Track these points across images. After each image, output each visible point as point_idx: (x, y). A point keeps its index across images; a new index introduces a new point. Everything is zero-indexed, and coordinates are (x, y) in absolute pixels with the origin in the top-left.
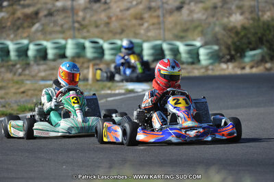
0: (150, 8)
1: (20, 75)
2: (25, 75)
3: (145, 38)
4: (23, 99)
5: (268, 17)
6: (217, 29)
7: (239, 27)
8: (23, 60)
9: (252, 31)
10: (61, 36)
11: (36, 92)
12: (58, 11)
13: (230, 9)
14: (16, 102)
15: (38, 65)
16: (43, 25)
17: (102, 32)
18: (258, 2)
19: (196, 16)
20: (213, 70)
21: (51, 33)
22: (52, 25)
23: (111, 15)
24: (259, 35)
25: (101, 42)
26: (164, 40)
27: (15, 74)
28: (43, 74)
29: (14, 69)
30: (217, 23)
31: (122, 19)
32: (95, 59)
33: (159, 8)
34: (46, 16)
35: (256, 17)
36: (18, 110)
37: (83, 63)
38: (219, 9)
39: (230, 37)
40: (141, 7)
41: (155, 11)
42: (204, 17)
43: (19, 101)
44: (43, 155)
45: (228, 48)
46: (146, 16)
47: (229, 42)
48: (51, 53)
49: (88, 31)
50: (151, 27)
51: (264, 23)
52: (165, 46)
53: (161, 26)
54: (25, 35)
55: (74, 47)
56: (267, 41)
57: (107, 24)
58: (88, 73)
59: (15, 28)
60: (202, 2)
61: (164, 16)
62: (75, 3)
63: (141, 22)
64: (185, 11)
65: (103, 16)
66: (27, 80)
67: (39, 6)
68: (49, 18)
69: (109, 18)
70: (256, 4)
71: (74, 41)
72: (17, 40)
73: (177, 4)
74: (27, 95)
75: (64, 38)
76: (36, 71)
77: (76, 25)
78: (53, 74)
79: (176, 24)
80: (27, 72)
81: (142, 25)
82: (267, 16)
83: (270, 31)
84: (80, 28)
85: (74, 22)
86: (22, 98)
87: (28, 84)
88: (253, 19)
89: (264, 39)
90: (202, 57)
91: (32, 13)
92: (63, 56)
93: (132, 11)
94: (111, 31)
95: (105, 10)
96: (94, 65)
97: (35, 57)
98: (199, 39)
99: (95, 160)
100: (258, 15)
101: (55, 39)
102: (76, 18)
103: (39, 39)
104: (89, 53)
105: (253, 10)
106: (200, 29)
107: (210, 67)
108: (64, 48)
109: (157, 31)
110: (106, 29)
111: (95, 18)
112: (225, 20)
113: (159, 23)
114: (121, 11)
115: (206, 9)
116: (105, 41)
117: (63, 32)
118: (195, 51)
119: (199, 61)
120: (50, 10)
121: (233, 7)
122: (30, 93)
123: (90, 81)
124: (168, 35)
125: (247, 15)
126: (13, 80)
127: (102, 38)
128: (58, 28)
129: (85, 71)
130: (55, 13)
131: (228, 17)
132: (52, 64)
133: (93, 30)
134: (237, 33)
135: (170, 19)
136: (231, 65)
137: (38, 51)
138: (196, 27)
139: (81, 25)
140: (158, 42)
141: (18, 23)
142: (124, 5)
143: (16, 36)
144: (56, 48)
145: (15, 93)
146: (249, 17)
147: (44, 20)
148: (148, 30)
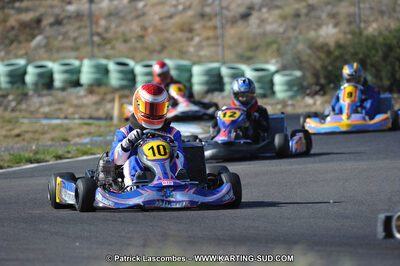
0: (203, 16)
1: (13, 110)
2: (21, 111)
3: (195, 59)
4: (18, 145)
5: (375, 29)
6: (301, 47)
7: (332, 44)
8: (18, 88)
9: (352, 50)
10: (74, 54)
11: (37, 136)
12: (69, 17)
13: (319, 18)
14: (7, 149)
15: (39, 96)
16: (47, 38)
17: (134, 49)
18: (359, 8)
19: (269, 28)
20: (293, 105)
21: (59, 50)
22: (60, 38)
23: (147, 24)
24: (361, 56)
25: (131, 63)
26: (224, 63)
27: (6, 109)
28: (46, 109)
29: (5, 102)
30: (300, 37)
31: (162, 31)
32: (122, 88)
33: (216, 15)
34: (52, 25)
35: (357, 30)
36: (9, 161)
37: (105, 94)
38: (303, 18)
39: (319, 58)
40: (190, 13)
41: (210, 19)
42: (281, 30)
43: (12, 148)
44: (46, 227)
45: (316, 75)
46: (197, 26)
47: (318, 65)
48: (59, 79)
49: (113, 48)
50: (205, 43)
51: (368, 39)
52: (225, 71)
53: (220, 41)
54: (21, 52)
55: (93, 70)
56: (372, 65)
57: (141, 38)
58: (113, 108)
59: (7, 42)
60: (278, 7)
61: (223, 27)
62: (94, 7)
63: (189, 35)
64: (254, 20)
65: (135, 26)
66: (24, 117)
67: (41, 10)
68: (56, 28)
69: (144, 29)
70: (357, 10)
71: (94, 62)
72: (9, 59)
73: (242, 10)
74: (24, 140)
75: (77, 58)
76: (37, 105)
77: (96, 39)
78: (60, 109)
79: (240, 39)
80: (24, 106)
81: (192, 39)
82: (372, 29)
83: (377, 50)
84: (102, 43)
85: (92, 35)
86: (17, 143)
87: (25, 124)
88: (353, 33)
89: (368, 61)
90: (278, 88)
91: (31, 20)
92: (77, 84)
93: (177, 19)
94: (146, 49)
95: (138, 17)
96: (121, 97)
97: (36, 84)
98: (273, 61)
99: (123, 234)
100: (359, 28)
101: (64, 58)
102: (95, 29)
103: (42, 59)
104: (115, 79)
105: (351, 19)
106: (275, 46)
107: (290, 102)
108: (78, 71)
109: (213, 49)
110: (138, 45)
111: (122, 29)
112: (312, 34)
113: (216, 38)
114: (161, 19)
115: (284, 18)
116: (137, 62)
117: (76, 49)
118: (269, 79)
119: (273, 93)
120: (57, 16)
121: (324, 16)
122: (28, 136)
123: (116, 121)
124: (229, 55)
125: (344, 26)
126: (3, 117)
127: (133, 58)
128: (69, 43)
129: (109, 106)
130: (65, 21)
131: (316, 30)
132: (60, 94)
133: (121, 46)
134: (329, 53)
135: (232, 32)
136: (319, 100)
137: (40, 75)
138: (269, 45)
139: (103, 39)
140: (215, 65)
141: (12, 34)
142: (166, 10)
143: (8, 53)
144: (66, 72)
145: (6, 137)
146: (347, 30)
147: (49, 31)
148: (199, 47)
